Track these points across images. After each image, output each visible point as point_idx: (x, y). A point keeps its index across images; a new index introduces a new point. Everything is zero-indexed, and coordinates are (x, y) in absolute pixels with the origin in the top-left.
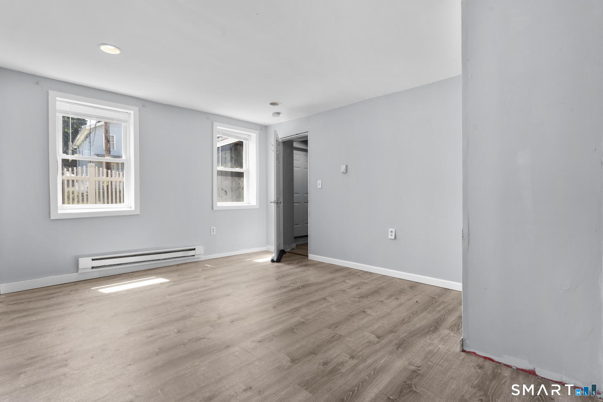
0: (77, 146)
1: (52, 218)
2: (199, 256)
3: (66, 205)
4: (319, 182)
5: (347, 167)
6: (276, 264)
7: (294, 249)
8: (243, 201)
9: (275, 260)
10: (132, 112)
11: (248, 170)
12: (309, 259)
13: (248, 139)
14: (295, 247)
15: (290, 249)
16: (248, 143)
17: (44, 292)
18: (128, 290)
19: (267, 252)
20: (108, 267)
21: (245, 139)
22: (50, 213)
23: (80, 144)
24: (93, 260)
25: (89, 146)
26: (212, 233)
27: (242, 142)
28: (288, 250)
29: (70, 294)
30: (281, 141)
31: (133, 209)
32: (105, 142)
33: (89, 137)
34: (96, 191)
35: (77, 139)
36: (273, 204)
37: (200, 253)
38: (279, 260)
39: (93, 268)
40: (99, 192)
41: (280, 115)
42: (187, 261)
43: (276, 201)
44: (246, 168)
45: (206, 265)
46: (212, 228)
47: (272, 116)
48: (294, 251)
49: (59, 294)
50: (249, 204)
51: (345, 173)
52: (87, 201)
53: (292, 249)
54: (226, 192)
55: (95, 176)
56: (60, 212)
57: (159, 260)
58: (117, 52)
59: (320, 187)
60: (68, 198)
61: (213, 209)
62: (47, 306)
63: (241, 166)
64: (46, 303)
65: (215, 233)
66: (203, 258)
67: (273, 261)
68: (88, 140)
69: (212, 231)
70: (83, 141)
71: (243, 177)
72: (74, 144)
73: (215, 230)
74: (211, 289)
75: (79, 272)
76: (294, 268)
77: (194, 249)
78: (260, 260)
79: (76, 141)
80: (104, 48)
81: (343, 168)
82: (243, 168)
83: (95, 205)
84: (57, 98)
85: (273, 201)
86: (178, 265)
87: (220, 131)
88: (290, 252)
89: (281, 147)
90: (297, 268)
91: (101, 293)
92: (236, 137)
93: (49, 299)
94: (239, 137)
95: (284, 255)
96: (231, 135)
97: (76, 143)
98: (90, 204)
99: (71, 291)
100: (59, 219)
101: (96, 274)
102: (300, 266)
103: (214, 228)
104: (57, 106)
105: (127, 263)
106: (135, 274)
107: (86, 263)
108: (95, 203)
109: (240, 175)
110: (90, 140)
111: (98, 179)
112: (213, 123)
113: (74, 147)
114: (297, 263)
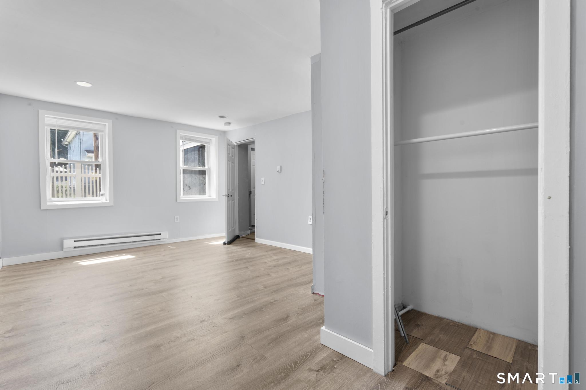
0: (68, 142)
1: (42, 208)
2: (164, 240)
3: (56, 199)
4: (263, 179)
5: (281, 167)
6: (227, 246)
7: (248, 235)
8: (205, 194)
9: (226, 243)
10: (107, 124)
11: (209, 169)
12: (256, 242)
13: (209, 143)
14: (250, 233)
15: (245, 235)
16: (210, 146)
17: (37, 265)
18: (101, 263)
19: (222, 237)
20: (87, 247)
21: (206, 142)
22: (40, 205)
23: (71, 141)
24: (75, 241)
25: (79, 142)
26: (176, 221)
27: (205, 145)
28: (244, 235)
29: (56, 266)
30: (236, 144)
31: (108, 201)
32: (94, 139)
33: (79, 134)
34: (82, 186)
35: (68, 135)
36: (225, 197)
37: (165, 236)
38: (230, 243)
39: (75, 247)
40: (85, 187)
41: (231, 124)
42: (154, 244)
43: (227, 195)
44: (208, 167)
45: (169, 247)
46: (176, 217)
47: (225, 125)
48: (248, 237)
49: (48, 266)
50: (210, 197)
51: (280, 172)
52: (74, 194)
53: (247, 234)
54: (189, 187)
55: (81, 173)
56: (48, 204)
57: (130, 242)
58: (89, 85)
59: (263, 183)
60: (58, 192)
61: (176, 201)
62: (38, 273)
63: (204, 165)
64: (38, 271)
65: (178, 221)
66: (168, 241)
67: (224, 244)
68: (78, 137)
69: (176, 219)
70: (73, 138)
71: (206, 174)
72: (65, 140)
73: (178, 219)
74: (165, 262)
75: (64, 250)
76: (239, 249)
77: (160, 234)
78: (215, 242)
79: (67, 137)
80: (79, 83)
81: (278, 168)
82: (205, 167)
83: (81, 198)
84: (45, 115)
85: (225, 195)
86: (146, 247)
87: (184, 137)
88: (245, 237)
89: (236, 150)
90: (241, 248)
91: (81, 265)
92: (198, 141)
93: (40, 269)
94: (201, 141)
95: (238, 239)
96: (194, 140)
97: (67, 139)
98: (77, 197)
99: (57, 264)
100: (48, 209)
101: (78, 252)
102: (245, 247)
103: (178, 217)
104: (45, 121)
105: (103, 244)
106: (109, 253)
107: (69, 244)
108: (81, 196)
109: (203, 173)
110: (80, 137)
111: (83, 175)
112: (176, 131)
113: (65, 143)
114: (244, 245)
